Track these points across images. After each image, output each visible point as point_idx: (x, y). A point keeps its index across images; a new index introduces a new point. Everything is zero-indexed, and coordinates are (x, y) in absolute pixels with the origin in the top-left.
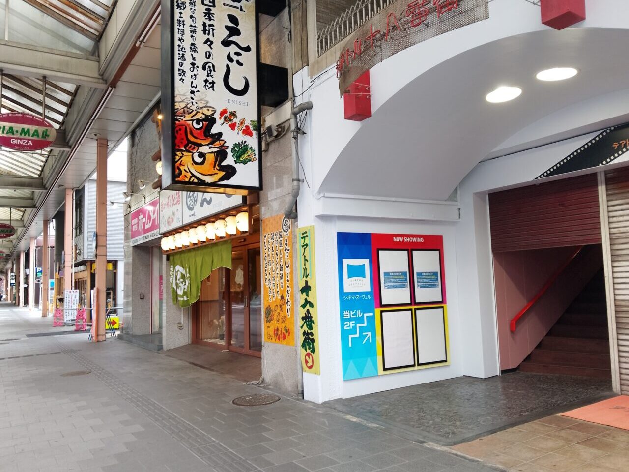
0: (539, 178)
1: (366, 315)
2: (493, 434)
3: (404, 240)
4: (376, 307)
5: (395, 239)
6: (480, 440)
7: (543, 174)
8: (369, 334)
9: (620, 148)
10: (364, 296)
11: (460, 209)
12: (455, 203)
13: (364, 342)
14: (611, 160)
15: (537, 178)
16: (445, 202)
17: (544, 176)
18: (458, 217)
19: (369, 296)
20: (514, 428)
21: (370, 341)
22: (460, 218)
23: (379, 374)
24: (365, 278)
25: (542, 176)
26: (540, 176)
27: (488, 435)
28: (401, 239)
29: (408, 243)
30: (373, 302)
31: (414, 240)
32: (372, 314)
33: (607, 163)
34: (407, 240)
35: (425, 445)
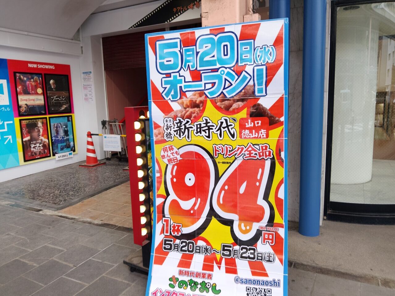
0: (131, 28)
1: (6, 123)
2: (93, 197)
3: (37, 66)
4: (16, 117)
5: (30, 65)
6: (82, 202)
7: (134, 26)
8: (10, 137)
9: (177, 12)
10: (4, 108)
11: (82, 47)
12: (78, 42)
13: (5, 143)
14: (172, 20)
15: (130, 28)
16: (70, 41)
17: (134, 27)
18: (81, 52)
19: (8, 108)
20: (108, 191)
21: (11, 142)
22: (82, 53)
23: (20, 165)
24: (3, 94)
25: (133, 27)
26: (132, 27)
27: (89, 198)
28: (35, 66)
29: (42, 69)
30: (12, 113)
31: (47, 67)
32: (12, 122)
33: (170, 21)
34: (40, 66)
35: (41, 212)
